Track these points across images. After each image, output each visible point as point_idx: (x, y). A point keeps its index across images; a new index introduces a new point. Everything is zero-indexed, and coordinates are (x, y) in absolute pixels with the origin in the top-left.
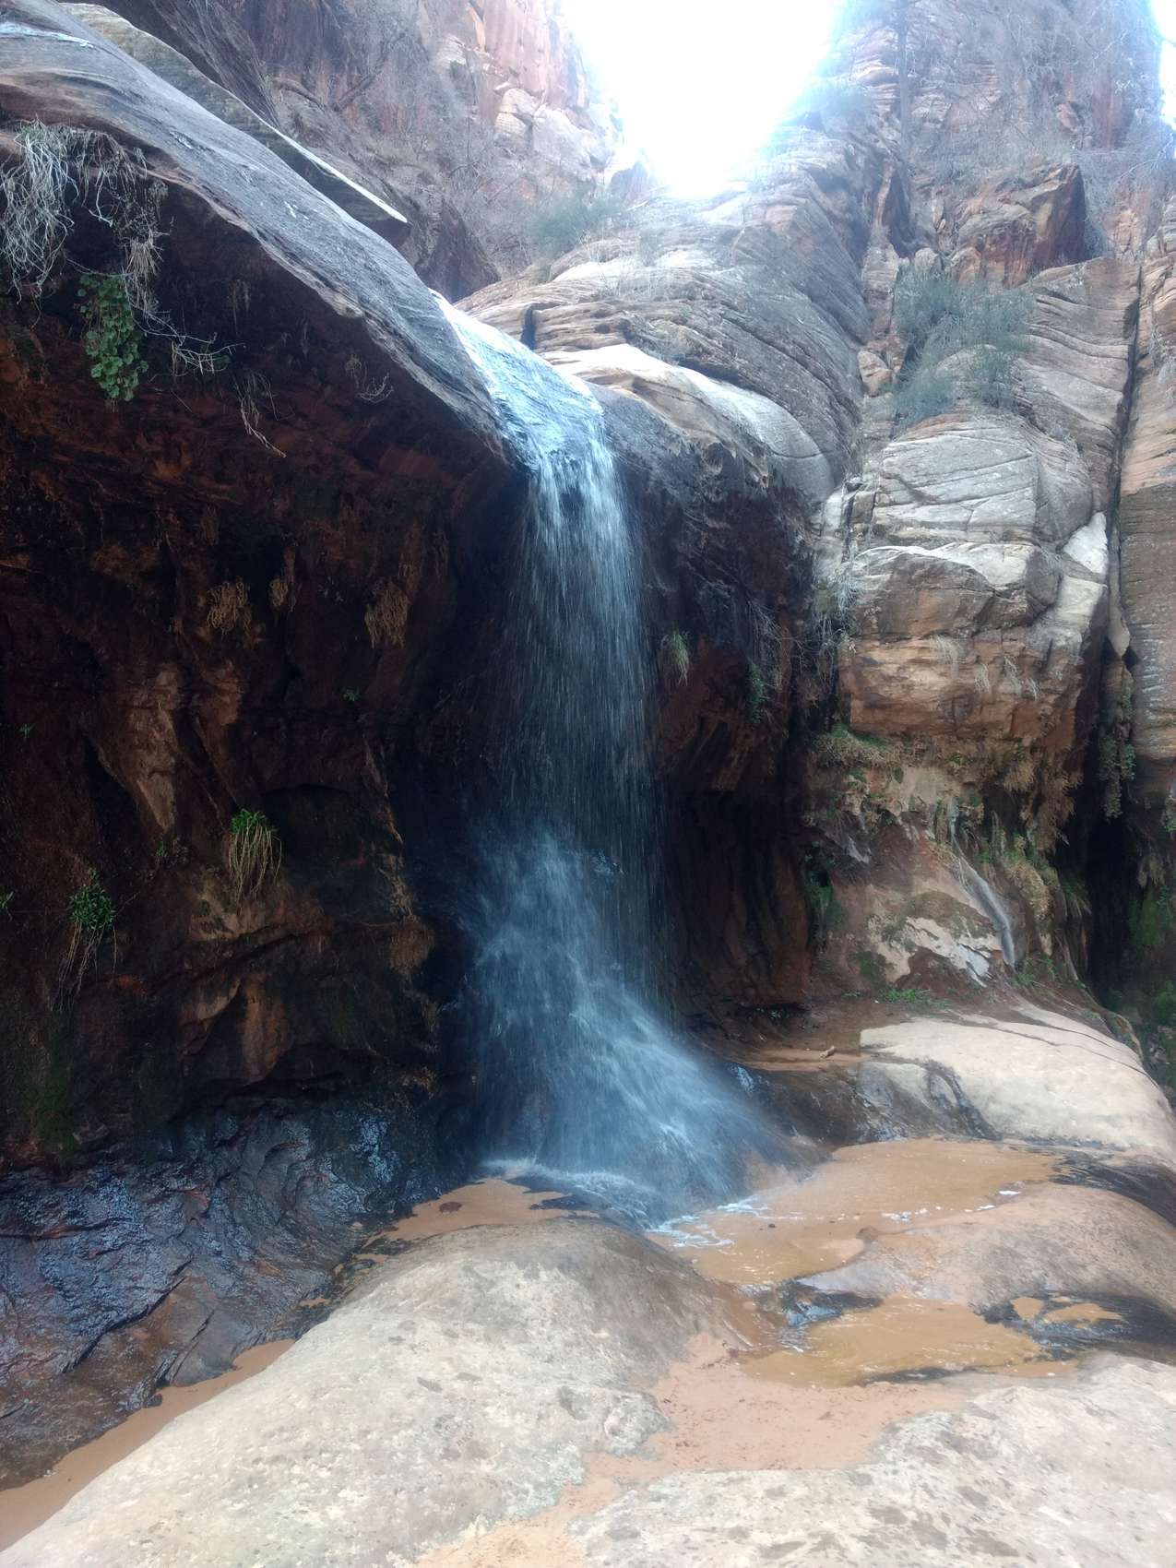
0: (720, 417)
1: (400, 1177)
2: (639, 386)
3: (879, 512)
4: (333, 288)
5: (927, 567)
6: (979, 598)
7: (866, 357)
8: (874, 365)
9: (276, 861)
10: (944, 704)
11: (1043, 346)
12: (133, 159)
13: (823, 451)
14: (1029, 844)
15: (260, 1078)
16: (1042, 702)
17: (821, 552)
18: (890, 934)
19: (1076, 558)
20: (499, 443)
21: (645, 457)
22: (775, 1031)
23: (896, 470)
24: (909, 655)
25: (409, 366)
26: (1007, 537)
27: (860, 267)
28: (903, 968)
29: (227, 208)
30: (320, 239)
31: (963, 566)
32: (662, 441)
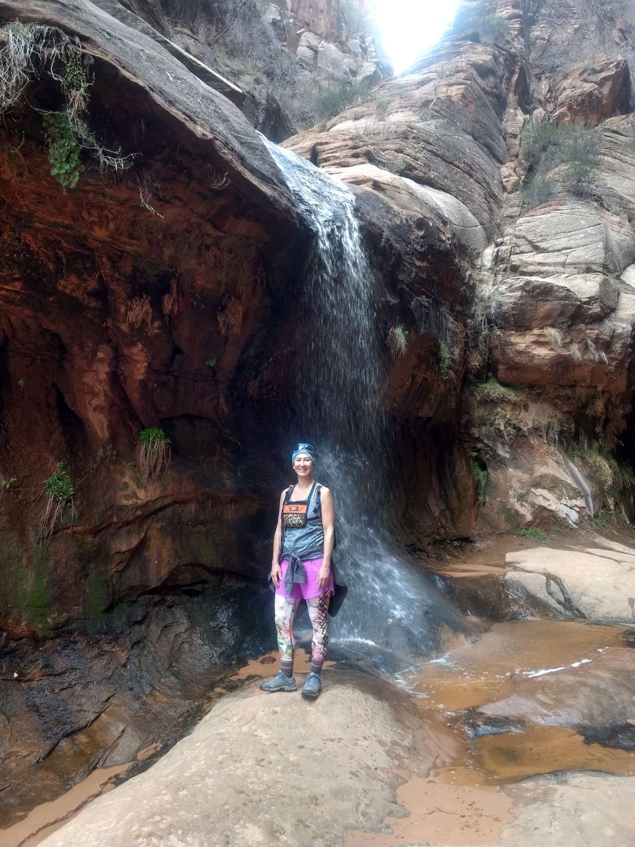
0: (423, 203)
1: (239, 642)
2: (377, 185)
3: (513, 258)
4: (195, 122)
5: (542, 288)
6: (573, 305)
7: (505, 170)
8: (510, 175)
9: (168, 458)
10: (552, 367)
11: (608, 161)
12: (73, 43)
13: (482, 224)
14: (600, 446)
15: (158, 584)
16: (609, 365)
17: (481, 281)
18: (521, 498)
19: (627, 282)
20: (294, 215)
21: (380, 225)
22: (456, 553)
23: (524, 234)
24: (532, 338)
25: (241, 168)
26: (589, 270)
27: (502, 120)
28: (529, 518)
29: (130, 72)
30: (188, 94)
31: (562, 287)
32: (390, 216)
